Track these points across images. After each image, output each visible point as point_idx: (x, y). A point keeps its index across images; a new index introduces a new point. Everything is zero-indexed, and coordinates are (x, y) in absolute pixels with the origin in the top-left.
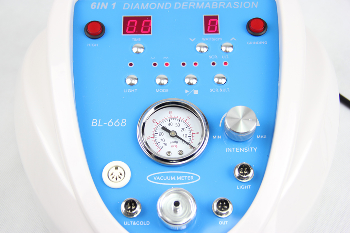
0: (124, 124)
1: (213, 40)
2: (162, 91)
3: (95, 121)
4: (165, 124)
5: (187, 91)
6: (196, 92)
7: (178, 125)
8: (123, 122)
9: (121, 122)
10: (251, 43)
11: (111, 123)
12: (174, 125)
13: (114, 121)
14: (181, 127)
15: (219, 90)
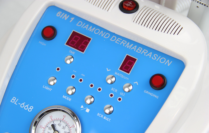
0: (30, 110)
1: (122, 76)
2: (66, 98)
3: (14, 99)
4: (56, 123)
5: (82, 107)
6: (88, 110)
7: (64, 128)
8: (30, 108)
9: (29, 108)
10: (147, 92)
11: (23, 105)
12: (62, 127)
13: (25, 105)
14: (65, 130)
15: (103, 117)
